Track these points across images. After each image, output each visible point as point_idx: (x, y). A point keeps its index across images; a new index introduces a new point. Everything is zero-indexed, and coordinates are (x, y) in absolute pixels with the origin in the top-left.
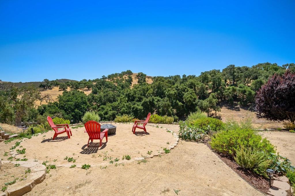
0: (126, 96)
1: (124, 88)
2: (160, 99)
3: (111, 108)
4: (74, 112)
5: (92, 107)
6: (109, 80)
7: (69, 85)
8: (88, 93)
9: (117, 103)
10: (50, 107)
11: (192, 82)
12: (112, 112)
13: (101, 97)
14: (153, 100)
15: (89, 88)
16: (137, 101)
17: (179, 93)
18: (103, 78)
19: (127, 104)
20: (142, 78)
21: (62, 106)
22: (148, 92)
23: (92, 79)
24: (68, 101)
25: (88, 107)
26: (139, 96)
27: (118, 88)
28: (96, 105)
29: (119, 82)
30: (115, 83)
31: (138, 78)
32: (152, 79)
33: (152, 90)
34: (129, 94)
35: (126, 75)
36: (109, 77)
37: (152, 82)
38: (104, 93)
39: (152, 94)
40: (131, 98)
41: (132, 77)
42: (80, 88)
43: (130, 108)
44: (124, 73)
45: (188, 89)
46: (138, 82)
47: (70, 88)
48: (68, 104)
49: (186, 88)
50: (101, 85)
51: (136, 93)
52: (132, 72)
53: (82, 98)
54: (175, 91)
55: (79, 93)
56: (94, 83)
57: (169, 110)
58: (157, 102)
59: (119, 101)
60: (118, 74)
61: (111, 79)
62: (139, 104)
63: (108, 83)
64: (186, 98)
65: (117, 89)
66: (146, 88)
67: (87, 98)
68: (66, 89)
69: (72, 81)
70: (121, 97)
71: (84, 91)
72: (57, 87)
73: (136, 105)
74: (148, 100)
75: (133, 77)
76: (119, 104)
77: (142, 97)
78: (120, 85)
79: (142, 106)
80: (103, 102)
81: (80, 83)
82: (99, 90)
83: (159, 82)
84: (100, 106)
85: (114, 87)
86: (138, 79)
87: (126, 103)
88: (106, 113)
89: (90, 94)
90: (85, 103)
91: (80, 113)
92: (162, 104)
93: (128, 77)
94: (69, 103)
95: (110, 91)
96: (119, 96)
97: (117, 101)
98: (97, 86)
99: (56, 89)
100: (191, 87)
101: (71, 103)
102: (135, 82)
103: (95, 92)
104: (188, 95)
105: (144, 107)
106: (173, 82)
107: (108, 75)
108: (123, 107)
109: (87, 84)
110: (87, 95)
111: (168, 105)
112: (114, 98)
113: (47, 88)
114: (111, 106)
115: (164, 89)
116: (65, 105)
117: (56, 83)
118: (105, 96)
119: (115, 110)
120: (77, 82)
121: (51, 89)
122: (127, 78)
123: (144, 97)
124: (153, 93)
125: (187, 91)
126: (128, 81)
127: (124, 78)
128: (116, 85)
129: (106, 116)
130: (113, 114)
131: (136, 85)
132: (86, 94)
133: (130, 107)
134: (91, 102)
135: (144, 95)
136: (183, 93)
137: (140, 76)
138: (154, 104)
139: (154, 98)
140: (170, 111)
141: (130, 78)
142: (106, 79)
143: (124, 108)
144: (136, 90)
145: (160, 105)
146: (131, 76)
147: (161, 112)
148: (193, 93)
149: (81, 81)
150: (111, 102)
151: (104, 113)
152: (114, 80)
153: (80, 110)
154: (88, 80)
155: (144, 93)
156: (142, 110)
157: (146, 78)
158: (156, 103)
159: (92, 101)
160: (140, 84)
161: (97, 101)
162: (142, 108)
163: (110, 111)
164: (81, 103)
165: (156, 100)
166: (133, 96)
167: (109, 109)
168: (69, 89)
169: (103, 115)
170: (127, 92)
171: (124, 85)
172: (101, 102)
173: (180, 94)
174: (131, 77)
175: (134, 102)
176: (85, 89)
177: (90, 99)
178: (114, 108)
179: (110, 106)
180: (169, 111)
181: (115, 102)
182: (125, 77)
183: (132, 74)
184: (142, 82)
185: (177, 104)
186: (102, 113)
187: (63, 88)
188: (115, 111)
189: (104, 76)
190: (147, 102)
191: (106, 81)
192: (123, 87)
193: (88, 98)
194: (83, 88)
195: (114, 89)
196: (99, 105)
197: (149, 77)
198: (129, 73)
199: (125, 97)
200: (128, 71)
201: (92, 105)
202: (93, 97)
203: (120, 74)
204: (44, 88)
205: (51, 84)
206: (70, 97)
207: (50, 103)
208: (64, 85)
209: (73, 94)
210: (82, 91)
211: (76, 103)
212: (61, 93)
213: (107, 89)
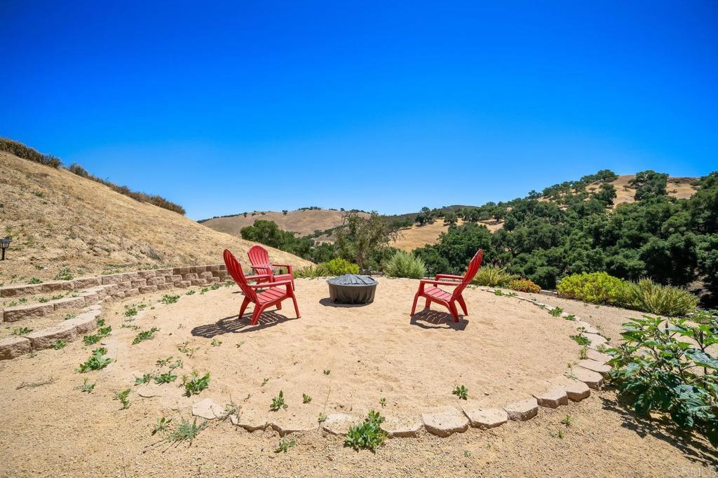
0: (590, 233)
3: (544, 260)
5: (501, 256)
6: (547, 200)
7: (461, 215)
8: (494, 228)
9: (562, 250)
10: (427, 252)
12: (545, 269)
15: (498, 218)
16: (626, 246)
18: (532, 197)
19: (591, 252)
20: (654, 185)
21: (445, 252)
22: (671, 220)
23: (505, 201)
24: (455, 243)
26: (634, 232)
27: (568, 216)
28: (509, 253)
29: (572, 201)
30: (561, 206)
31: (634, 186)
33: (686, 214)
34: (597, 229)
35: (596, 184)
36: (547, 193)
38: (530, 227)
39: (686, 225)
40: (603, 238)
41: (616, 187)
42: (481, 220)
44: (588, 180)
46: (637, 197)
47: (461, 219)
48: (454, 248)
50: (524, 211)
51: (620, 227)
52: (616, 174)
53: (480, 237)
55: (477, 228)
56: (509, 209)
59: (567, 246)
60: (571, 182)
61: (552, 197)
63: (543, 205)
65: (566, 218)
66: (660, 210)
67: (490, 237)
68: (456, 223)
70: (573, 235)
71: (487, 225)
72: (442, 219)
74: (664, 243)
75: (618, 186)
76: (565, 252)
77: (645, 235)
78: (574, 209)
79: (640, 259)
80: (525, 246)
81: (479, 211)
82: (519, 223)
84: (517, 254)
85: (558, 214)
86: (636, 188)
87: (586, 249)
89: (499, 231)
90: (486, 248)
93: (600, 187)
94: (456, 246)
95: (546, 222)
96: (568, 233)
97: (563, 244)
98: (514, 214)
99: (440, 222)
102: (625, 196)
103: (510, 226)
105: (648, 264)
107: (544, 189)
108: (578, 259)
109: (494, 212)
110: (492, 232)
112: (554, 238)
113: (426, 222)
114: (545, 256)
116: (449, 250)
117: (439, 214)
118: (531, 234)
119: (556, 266)
121: (432, 223)
122: (598, 191)
123: (650, 234)
124: (691, 225)
126: (601, 197)
127: (590, 191)
128: (565, 209)
130: (549, 273)
131: (627, 206)
132: (490, 231)
134: (499, 246)
137: (642, 182)
141: (610, 188)
142: (538, 197)
144: (622, 217)
146: (610, 183)
149: (483, 206)
150: (546, 247)
152: (559, 197)
156: (641, 269)
157: (669, 185)
159: (501, 244)
160: (645, 201)
161: (513, 245)
162: (640, 265)
163: (542, 265)
166: (610, 232)
167: (539, 262)
168: (460, 222)
170: (592, 223)
171: (586, 208)
172: (520, 247)
174: (612, 186)
175: (613, 248)
176: (490, 221)
177: (497, 241)
178: (550, 262)
179: (541, 255)
181: (557, 246)
182: (591, 189)
183: (616, 179)
184: (653, 196)
187: (451, 221)
188: (555, 268)
189: (533, 191)
191: (537, 202)
192: (582, 212)
193: (493, 239)
194: (487, 219)
195: (558, 217)
196: (515, 252)
197: (677, 182)
198: (607, 176)
199: (584, 236)
200: (601, 173)
201: (502, 252)
202: (504, 237)
203: (577, 183)
204: (422, 222)
205: (433, 215)
206: (459, 236)
207: (428, 246)
208: (452, 216)
209: (465, 230)
210: (483, 224)
211: (469, 246)
212: (446, 230)
213: (539, 219)
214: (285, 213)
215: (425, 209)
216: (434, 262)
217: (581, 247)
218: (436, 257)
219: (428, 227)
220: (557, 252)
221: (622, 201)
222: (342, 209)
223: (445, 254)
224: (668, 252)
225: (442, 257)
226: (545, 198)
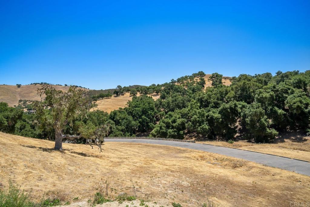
0: (198, 101)
1: (196, 92)
2: (246, 104)
3: (180, 116)
4: (141, 118)
5: (159, 113)
6: (179, 84)
7: (139, 91)
8: (156, 98)
9: (187, 109)
10: (120, 112)
11: (300, 79)
12: (181, 120)
13: (168, 103)
14: (236, 106)
15: (157, 93)
16: (213, 107)
17: (277, 96)
18: (172, 82)
19: (200, 110)
20: (218, 79)
21: (130, 112)
22: (228, 95)
23: (160, 84)
24: (136, 107)
25: (155, 113)
26: (215, 100)
27: (188, 92)
28: (163, 112)
29: (189, 85)
30: (185, 87)
31: (211, 79)
32: (231, 80)
33: (233, 92)
34: (201, 99)
35: (198, 77)
36: (179, 80)
37: (231, 83)
38: (173, 98)
39: (233, 97)
40: (204, 103)
41: (205, 79)
42: (150, 93)
43: (203, 116)
44: (195, 75)
45: (294, 89)
46: (213, 84)
47: (140, 93)
49: (289, 89)
50: (169, 89)
51: (210, 98)
52: (205, 73)
53: (149, 103)
54: (272, 93)
55: (147, 98)
56: (163, 88)
57: (263, 120)
58: (241, 108)
59: (189, 107)
60: (188, 76)
61: (181, 83)
62: (215, 111)
63: (177, 87)
64: (291, 104)
66: (224, 90)
68: (136, 95)
69: (141, 87)
70: (192, 102)
71: (152, 96)
72: (129, 92)
73: (211, 113)
74: (227, 106)
75: (206, 79)
76: (189, 110)
77: (219, 102)
78: (190, 89)
79: (219, 113)
80: (171, 108)
81: (148, 88)
82: (168, 95)
83: (244, 81)
84: (168, 112)
85: (184, 91)
86: (212, 80)
87: (197, 109)
88: (174, 121)
89: (158, 100)
90: (152, 109)
91: (146, 120)
92: (249, 112)
93: (200, 79)
94: (136, 109)
95: (179, 95)
96: (189, 101)
97: (187, 106)
98: (165, 91)
99: (128, 94)
100: (299, 87)
101: (139, 109)
102: (208, 84)
103: (163, 97)
104: (294, 99)
105: (222, 115)
106: (265, 81)
107: (177, 79)
108: (195, 114)
109: (155, 89)
110: (155, 100)
111: (261, 113)
112: (183, 103)
113: (120, 94)
115: (251, 90)
116: (133, 111)
117: (127, 89)
118: (173, 101)
119: (185, 118)
120: (146, 87)
121: (123, 95)
122: (199, 81)
123: (221, 102)
124: (235, 97)
125: (293, 93)
126: (200, 84)
127: (196, 81)
128: (186, 89)
129: (174, 125)
130: (182, 122)
131: (210, 88)
132: (154, 100)
133: (204, 114)
134: (159, 108)
135: (222, 100)
136: (285, 95)
137: (214, 78)
138: (237, 111)
139: (237, 103)
140: (265, 122)
141: (202, 80)
142: (175, 83)
143: (195, 116)
144: (210, 93)
145: (247, 112)
146: (203, 78)
147: (249, 122)
148: (303, 95)
149: (150, 86)
150: (180, 108)
151: (172, 121)
152: (184, 83)
153: (147, 117)
154: (157, 85)
155: (222, 97)
156: (219, 118)
157: (223, 80)
158: (241, 111)
160: (215, 86)
161: (165, 107)
162: (219, 116)
163: (179, 118)
164: (148, 109)
165: (240, 106)
166: (206, 100)
167: (178, 116)
168: (138, 95)
169: (171, 123)
170: (200, 96)
171: (195, 88)
172: (169, 108)
173: (280, 98)
174: (204, 79)
175: (208, 108)
176: (153, 94)
177: (157, 105)
178: (183, 116)
179: (179, 113)
180: (261, 122)
181: (185, 108)
182: (196, 80)
183: (205, 76)
184: (218, 84)
185: (276, 112)
186: (170, 121)
187: (133, 94)
188: (185, 119)
189: (173, 80)
190: (227, 108)
191: (175, 85)
192: (194, 91)
193: (155, 104)
194: (152, 93)
195: (184, 93)
196: (166, 111)
197: (225, 78)
198: (201, 74)
199: (196, 102)
200: (199, 72)
201: (160, 111)
202: (161, 103)
203: (190, 76)
204: (117, 94)
205: (124, 90)
206: (138, 103)
207: (121, 109)
208: (134, 91)
209: (141, 99)
210: (150, 96)
211: (143, 109)
212: (131, 99)
213: (176, 94)
214: (19, 86)
215: (119, 86)
216: (124, 119)
217: (195, 108)
218: (126, 115)
219: (121, 97)
220: (185, 111)
221: (208, 86)
222: (66, 85)
223: (130, 113)
224: (229, 110)
225: (129, 115)
226: (178, 83)
